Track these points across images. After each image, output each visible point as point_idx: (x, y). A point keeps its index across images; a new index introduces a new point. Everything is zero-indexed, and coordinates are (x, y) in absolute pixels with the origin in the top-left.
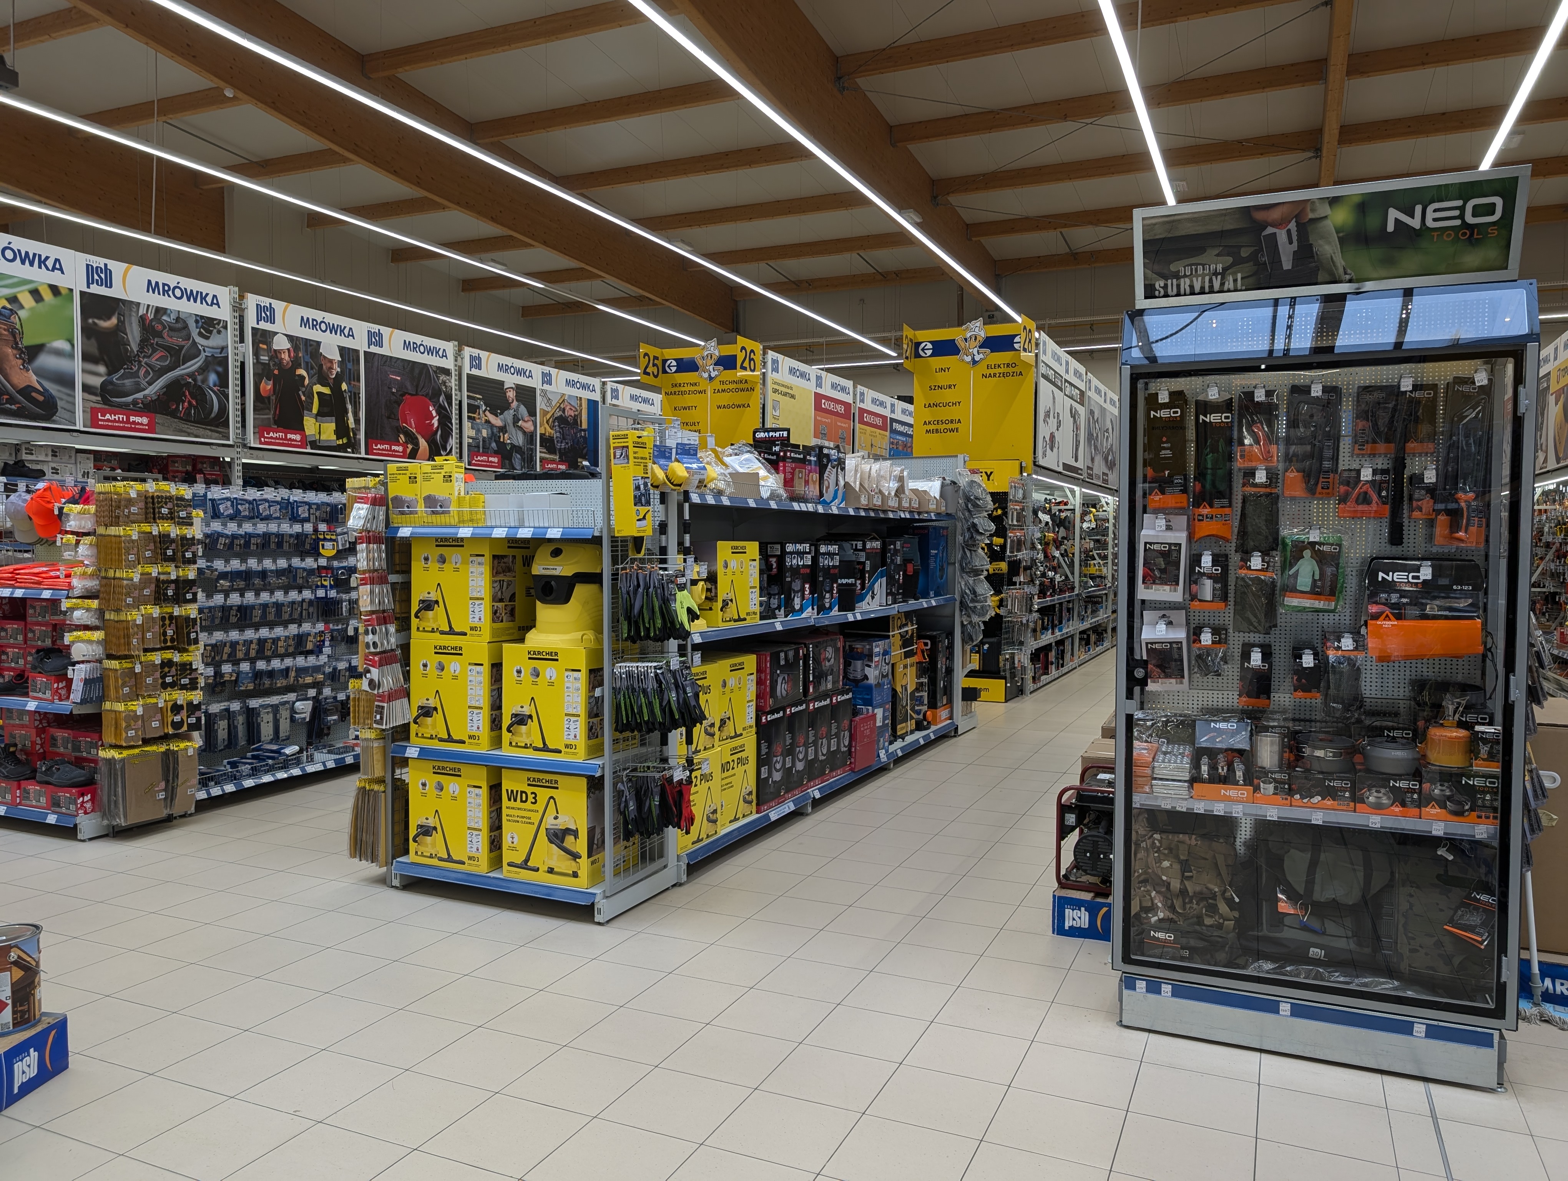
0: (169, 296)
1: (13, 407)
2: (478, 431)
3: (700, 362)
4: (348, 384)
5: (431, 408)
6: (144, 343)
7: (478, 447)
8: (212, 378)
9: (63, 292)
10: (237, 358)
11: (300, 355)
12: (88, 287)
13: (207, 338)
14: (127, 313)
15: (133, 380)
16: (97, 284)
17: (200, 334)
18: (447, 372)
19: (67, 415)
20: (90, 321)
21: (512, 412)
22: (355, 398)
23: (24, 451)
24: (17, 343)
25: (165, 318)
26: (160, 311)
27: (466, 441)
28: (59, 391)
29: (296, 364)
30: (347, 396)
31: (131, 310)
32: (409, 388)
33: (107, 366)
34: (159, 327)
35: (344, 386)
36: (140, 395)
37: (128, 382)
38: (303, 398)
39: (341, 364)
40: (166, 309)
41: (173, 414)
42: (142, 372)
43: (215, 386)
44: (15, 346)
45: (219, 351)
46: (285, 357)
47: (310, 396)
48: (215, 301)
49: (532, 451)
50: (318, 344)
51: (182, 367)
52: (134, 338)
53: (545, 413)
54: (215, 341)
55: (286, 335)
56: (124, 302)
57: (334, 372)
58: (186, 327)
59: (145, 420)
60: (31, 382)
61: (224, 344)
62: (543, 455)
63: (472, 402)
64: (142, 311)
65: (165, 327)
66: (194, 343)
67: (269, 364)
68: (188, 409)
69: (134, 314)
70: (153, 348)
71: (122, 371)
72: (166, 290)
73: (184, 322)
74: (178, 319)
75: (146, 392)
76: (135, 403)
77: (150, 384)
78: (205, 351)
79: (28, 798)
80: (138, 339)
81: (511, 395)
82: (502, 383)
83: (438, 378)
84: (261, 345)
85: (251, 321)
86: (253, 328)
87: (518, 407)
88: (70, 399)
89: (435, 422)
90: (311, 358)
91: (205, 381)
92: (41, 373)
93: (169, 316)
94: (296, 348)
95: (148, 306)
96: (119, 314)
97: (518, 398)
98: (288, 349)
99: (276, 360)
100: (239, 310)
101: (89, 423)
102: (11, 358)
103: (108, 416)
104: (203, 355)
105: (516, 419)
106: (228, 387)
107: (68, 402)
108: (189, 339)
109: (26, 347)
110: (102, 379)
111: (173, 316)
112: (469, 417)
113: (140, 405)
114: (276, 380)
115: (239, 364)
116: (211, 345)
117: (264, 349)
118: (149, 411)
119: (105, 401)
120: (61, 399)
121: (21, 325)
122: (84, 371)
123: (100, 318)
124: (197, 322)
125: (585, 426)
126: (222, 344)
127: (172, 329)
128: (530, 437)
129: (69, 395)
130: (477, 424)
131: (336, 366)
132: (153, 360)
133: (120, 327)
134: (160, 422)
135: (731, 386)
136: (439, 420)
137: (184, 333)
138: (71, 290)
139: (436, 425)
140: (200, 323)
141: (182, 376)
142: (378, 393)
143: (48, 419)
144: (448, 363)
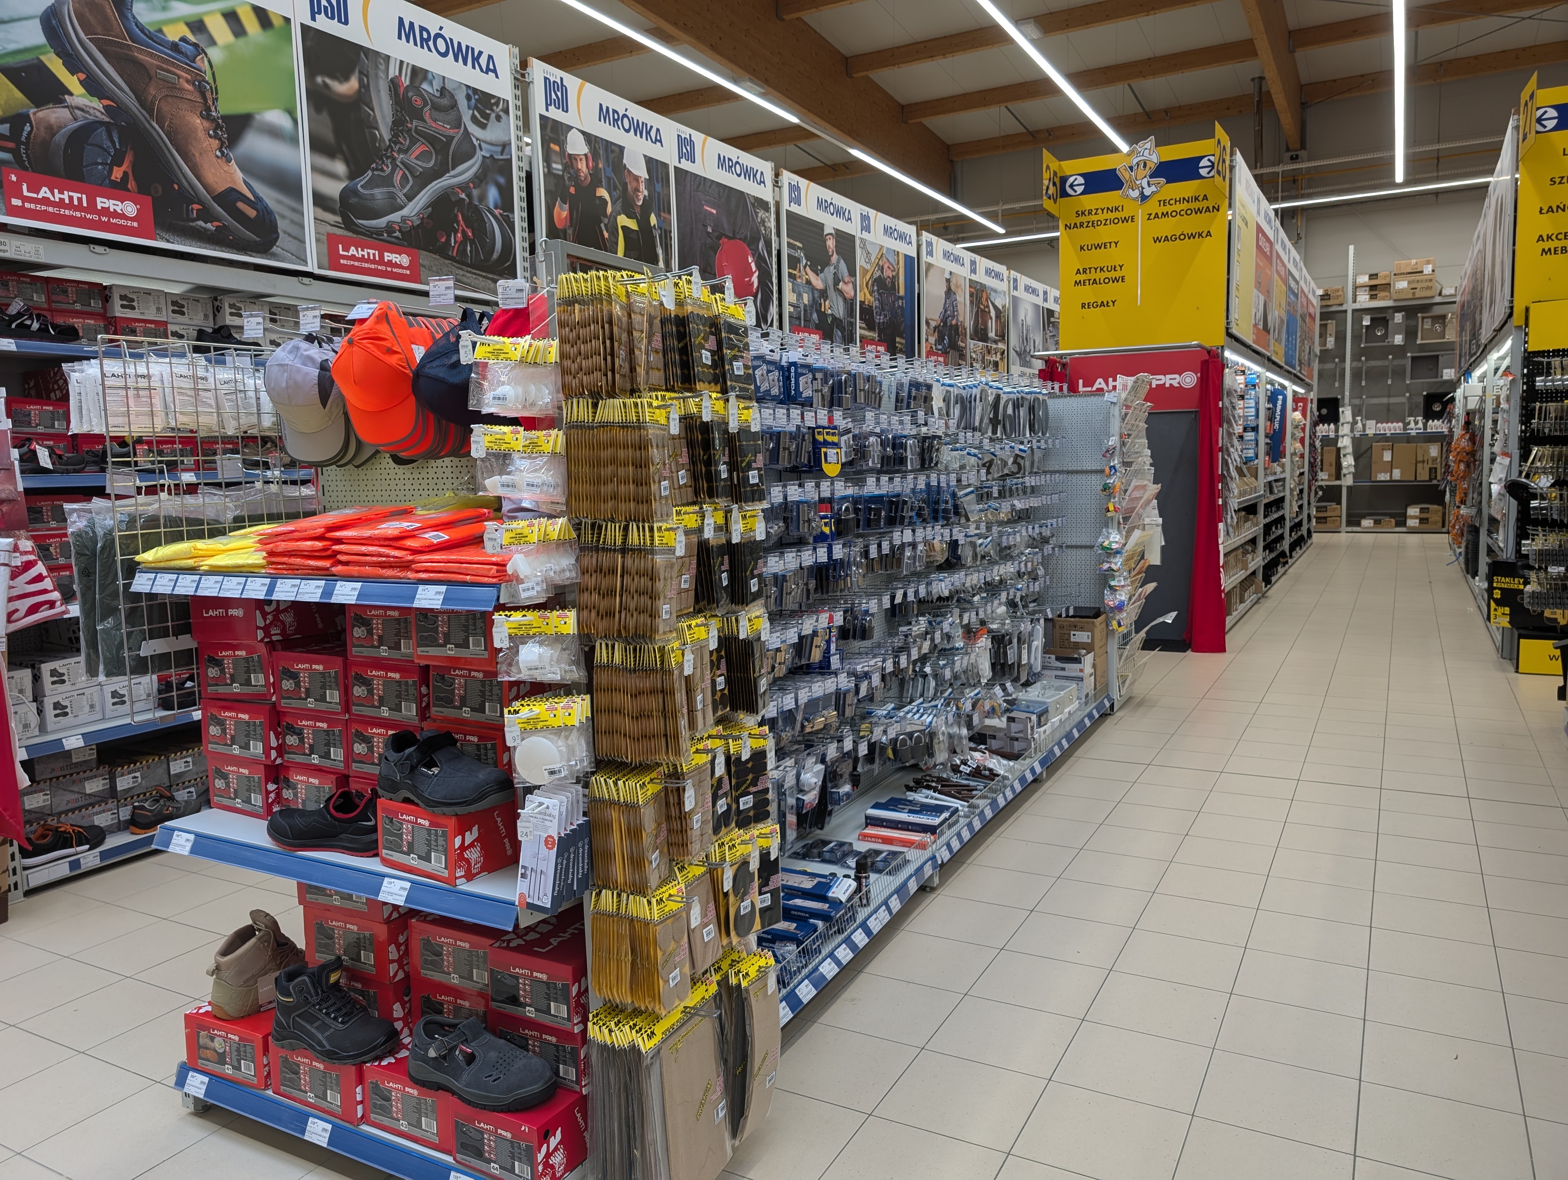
0: (430, 50)
1: (209, 226)
2: (799, 296)
3: (1124, 175)
4: (658, 216)
5: (750, 259)
6: (398, 125)
7: (799, 318)
8: (493, 194)
9: (277, 22)
10: (521, 165)
11: (601, 166)
12: (313, 19)
13: (483, 126)
14: (372, 72)
15: (385, 190)
16: (326, 14)
17: (474, 119)
18: (764, 205)
19: (292, 245)
20: (319, 80)
21: (832, 268)
22: (666, 238)
23: (228, 310)
24: (208, 109)
25: (425, 86)
26: (419, 74)
27: (787, 309)
28: (279, 202)
29: (596, 182)
30: (657, 234)
31: (377, 67)
32: (726, 226)
33: (347, 163)
34: (417, 102)
35: (653, 220)
36: (396, 217)
37: (379, 193)
38: (606, 235)
39: (649, 183)
40: (427, 71)
41: (442, 251)
42: (397, 178)
43: (496, 208)
44: (207, 115)
45: (499, 149)
46: (582, 166)
47: (614, 233)
48: (491, 67)
49: (852, 325)
50: (621, 149)
51: (452, 173)
52: (384, 117)
53: (865, 271)
54: (492, 133)
55: (583, 133)
56: (367, 51)
57: (641, 197)
58: (454, 106)
59: (404, 260)
60: (234, 182)
61: (506, 139)
62: (863, 332)
63: (792, 252)
64: (393, 71)
65: (426, 104)
66: (467, 134)
67: (563, 176)
68: (463, 244)
69: (381, 75)
70: (411, 137)
71: (370, 173)
72: (426, 39)
73: (452, 96)
74: (443, 90)
75: (405, 212)
76: (389, 229)
77: (410, 197)
78: (481, 149)
79: (386, 1111)
80: (389, 120)
81: (831, 243)
82: (820, 226)
83: (757, 213)
84: (552, 145)
85: (538, 105)
86: (541, 117)
87: (838, 262)
88: (295, 217)
89: (755, 279)
90: (613, 171)
91: (483, 198)
92: (249, 167)
93: (431, 84)
94: (594, 152)
95: (402, 62)
96: (360, 72)
97: (839, 250)
98: (586, 155)
99: (572, 171)
100: (522, 83)
101: (326, 262)
102: (201, 134)
103: (353, 251)
104: (479, 154)
105: (837, 280)
106: (512, 211)
107: (293, 222)
108: (459, 127)
109: (225, 118)
110: (341, 186)
111: (437, 85)
112: (790, 274)
113: (397, 234)
114: (574, 203)
115: (524, 175)
116: (488, 138)
117: (555, 152)
118: (410, 245)
119: (348, 225)
120: (283, 217)
121: (213, 74)
122: (314, 169)
123: (333, 77)
124: (468, 98)
125: (902, 292)
126: (503, 138)
127: (436, 107)
128: (850, 304)
129: (294, 210)
130: (798, 285)
131: (642, 187)
132: (411, 158)
133: (363, 97)
134: (426, 263)
135: (1178, 207)
136: (759, 277)
137: (452, 115)
138: (287, 20)
139: (756, 285)
140: (473, 101)
141: (452, 187)
142: (692, 232)
143: (264, 249)
144: (766, 193)
